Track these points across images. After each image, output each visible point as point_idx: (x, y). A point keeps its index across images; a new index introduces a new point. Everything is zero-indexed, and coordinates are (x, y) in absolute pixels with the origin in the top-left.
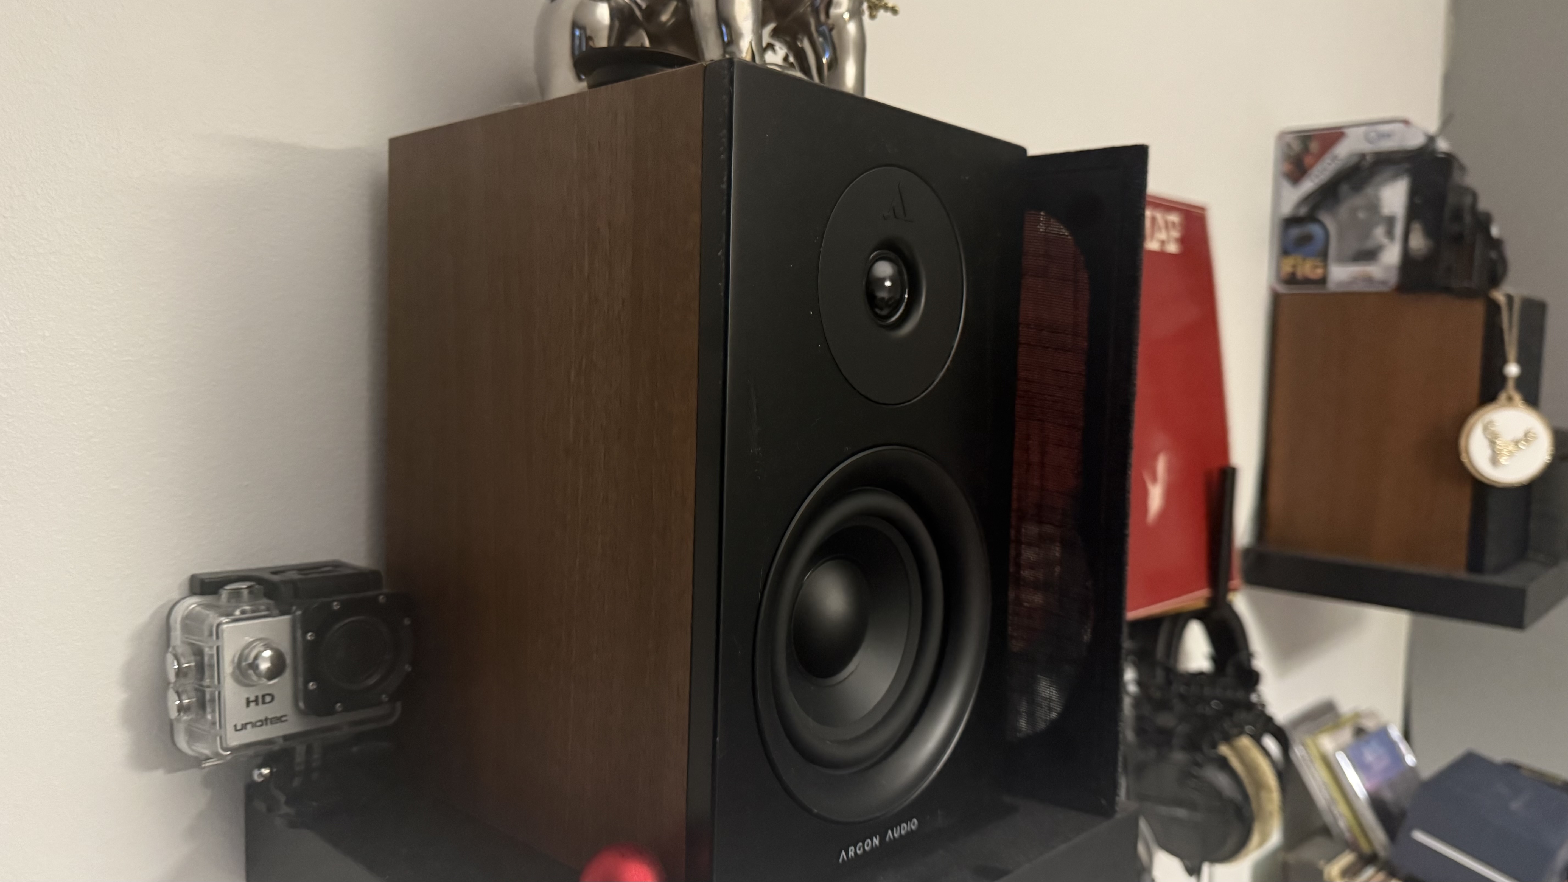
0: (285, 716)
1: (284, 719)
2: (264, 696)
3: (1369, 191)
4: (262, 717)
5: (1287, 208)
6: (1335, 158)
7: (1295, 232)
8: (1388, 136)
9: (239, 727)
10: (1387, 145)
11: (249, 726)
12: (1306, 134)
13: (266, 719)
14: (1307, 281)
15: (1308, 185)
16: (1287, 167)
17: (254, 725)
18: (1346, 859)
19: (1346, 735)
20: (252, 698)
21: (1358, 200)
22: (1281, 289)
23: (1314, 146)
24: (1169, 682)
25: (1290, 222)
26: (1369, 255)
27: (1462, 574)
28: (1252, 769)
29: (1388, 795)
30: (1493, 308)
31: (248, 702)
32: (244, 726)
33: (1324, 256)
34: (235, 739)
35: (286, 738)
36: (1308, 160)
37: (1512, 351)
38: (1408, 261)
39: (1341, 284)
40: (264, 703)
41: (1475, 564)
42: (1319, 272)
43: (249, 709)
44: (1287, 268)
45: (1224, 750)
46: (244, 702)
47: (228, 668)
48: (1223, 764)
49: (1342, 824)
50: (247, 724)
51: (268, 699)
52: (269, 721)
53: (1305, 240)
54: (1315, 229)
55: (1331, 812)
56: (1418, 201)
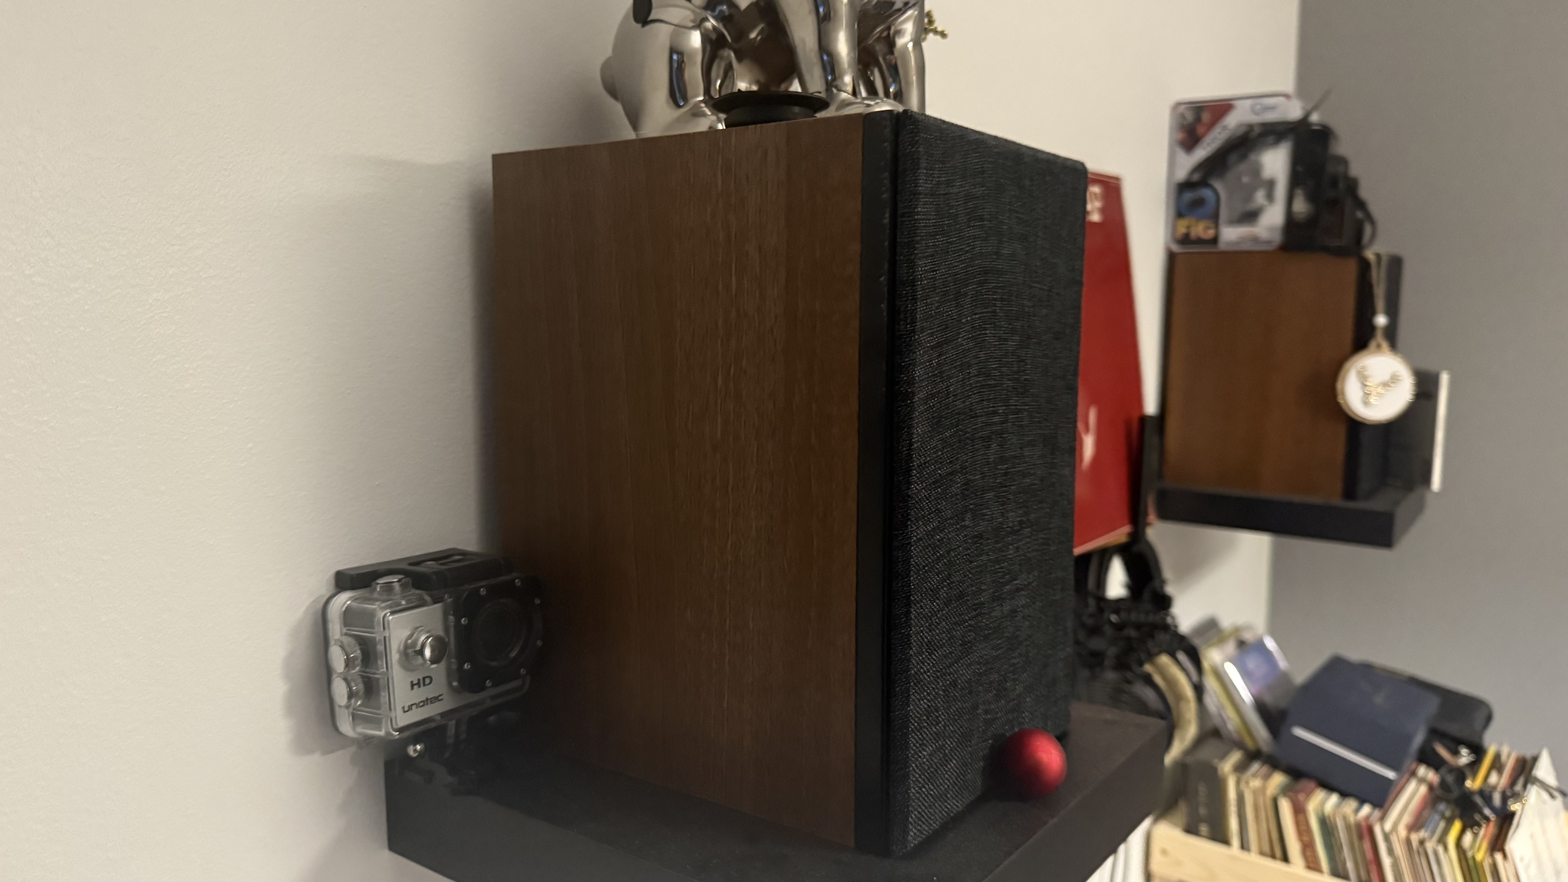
0: (440, 695)
1: (440, 698)
2: (424, 678)
3: (1253, 157)
4: (424, 698)
5: (1182, 174)
6: (1225, 128)
7: (1189, 196)
8: (1272, 108)
9: (406, 709)
10: (1271, 117)
11: (414, 707)
12: (1198, 105)
13: (427, 699)
14: (1200, 241)
15: (1201, 153)
16: (1180, 136)
17: (417, 705)
18: (1235, 757)
19: (1230, 647)
20: (415, 682)
21: (1243, 167)
22: (1176, 248)
23: (1206, 117)
24: (1101, 611)
25: (1184, 187)
26: (1251, 216)
27: (1338, 501)
28: (1171, 682)
29: (1268, 699)
30: (1365, 266)
31: (412, 685)
32: (410, 708)
33: (1215, 218)
34: (403, 720)
35: (443, 715)
36: (1200, 130)
37: (1380, 303)
38: (1291, 224)
39: (1228, 243)
40: (424, 685)
41: (1350, 493)
42: (1211, 233)
43: (413, 691)
44: (1182, 230)
45: (1148, 668)
46: (409, 687)
47: (395, 657)
48: (1148, 680)
49: (1230, 726)
50: (412, 705)
51: (427, 681)
52: (429, 701)
53: (1199, 203)
54: (1206, 193)
55: (1220, 716)
56: (1300, 169)
